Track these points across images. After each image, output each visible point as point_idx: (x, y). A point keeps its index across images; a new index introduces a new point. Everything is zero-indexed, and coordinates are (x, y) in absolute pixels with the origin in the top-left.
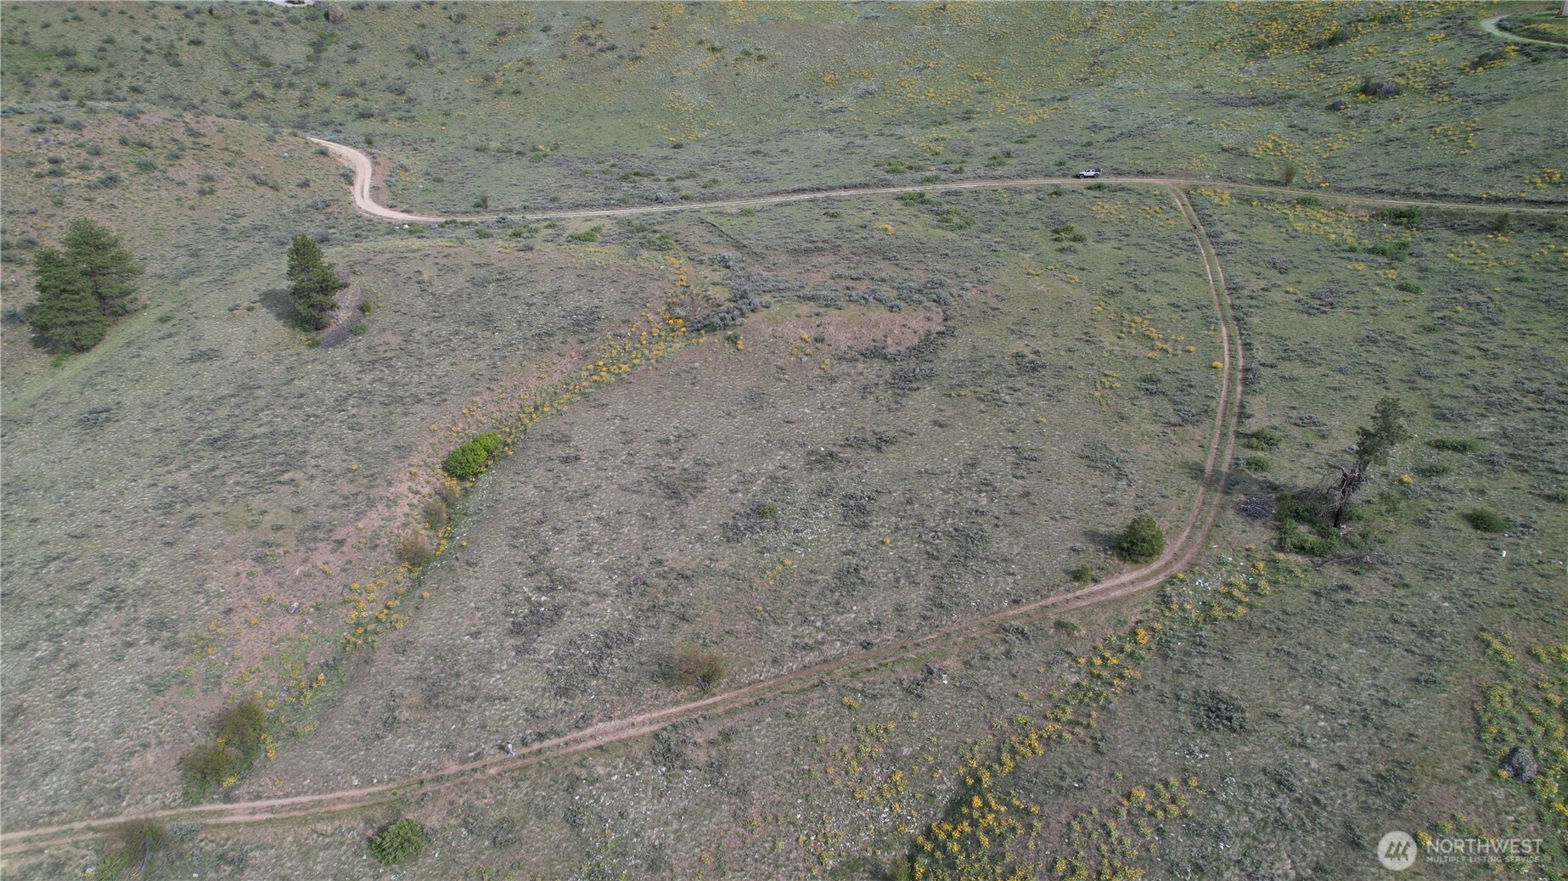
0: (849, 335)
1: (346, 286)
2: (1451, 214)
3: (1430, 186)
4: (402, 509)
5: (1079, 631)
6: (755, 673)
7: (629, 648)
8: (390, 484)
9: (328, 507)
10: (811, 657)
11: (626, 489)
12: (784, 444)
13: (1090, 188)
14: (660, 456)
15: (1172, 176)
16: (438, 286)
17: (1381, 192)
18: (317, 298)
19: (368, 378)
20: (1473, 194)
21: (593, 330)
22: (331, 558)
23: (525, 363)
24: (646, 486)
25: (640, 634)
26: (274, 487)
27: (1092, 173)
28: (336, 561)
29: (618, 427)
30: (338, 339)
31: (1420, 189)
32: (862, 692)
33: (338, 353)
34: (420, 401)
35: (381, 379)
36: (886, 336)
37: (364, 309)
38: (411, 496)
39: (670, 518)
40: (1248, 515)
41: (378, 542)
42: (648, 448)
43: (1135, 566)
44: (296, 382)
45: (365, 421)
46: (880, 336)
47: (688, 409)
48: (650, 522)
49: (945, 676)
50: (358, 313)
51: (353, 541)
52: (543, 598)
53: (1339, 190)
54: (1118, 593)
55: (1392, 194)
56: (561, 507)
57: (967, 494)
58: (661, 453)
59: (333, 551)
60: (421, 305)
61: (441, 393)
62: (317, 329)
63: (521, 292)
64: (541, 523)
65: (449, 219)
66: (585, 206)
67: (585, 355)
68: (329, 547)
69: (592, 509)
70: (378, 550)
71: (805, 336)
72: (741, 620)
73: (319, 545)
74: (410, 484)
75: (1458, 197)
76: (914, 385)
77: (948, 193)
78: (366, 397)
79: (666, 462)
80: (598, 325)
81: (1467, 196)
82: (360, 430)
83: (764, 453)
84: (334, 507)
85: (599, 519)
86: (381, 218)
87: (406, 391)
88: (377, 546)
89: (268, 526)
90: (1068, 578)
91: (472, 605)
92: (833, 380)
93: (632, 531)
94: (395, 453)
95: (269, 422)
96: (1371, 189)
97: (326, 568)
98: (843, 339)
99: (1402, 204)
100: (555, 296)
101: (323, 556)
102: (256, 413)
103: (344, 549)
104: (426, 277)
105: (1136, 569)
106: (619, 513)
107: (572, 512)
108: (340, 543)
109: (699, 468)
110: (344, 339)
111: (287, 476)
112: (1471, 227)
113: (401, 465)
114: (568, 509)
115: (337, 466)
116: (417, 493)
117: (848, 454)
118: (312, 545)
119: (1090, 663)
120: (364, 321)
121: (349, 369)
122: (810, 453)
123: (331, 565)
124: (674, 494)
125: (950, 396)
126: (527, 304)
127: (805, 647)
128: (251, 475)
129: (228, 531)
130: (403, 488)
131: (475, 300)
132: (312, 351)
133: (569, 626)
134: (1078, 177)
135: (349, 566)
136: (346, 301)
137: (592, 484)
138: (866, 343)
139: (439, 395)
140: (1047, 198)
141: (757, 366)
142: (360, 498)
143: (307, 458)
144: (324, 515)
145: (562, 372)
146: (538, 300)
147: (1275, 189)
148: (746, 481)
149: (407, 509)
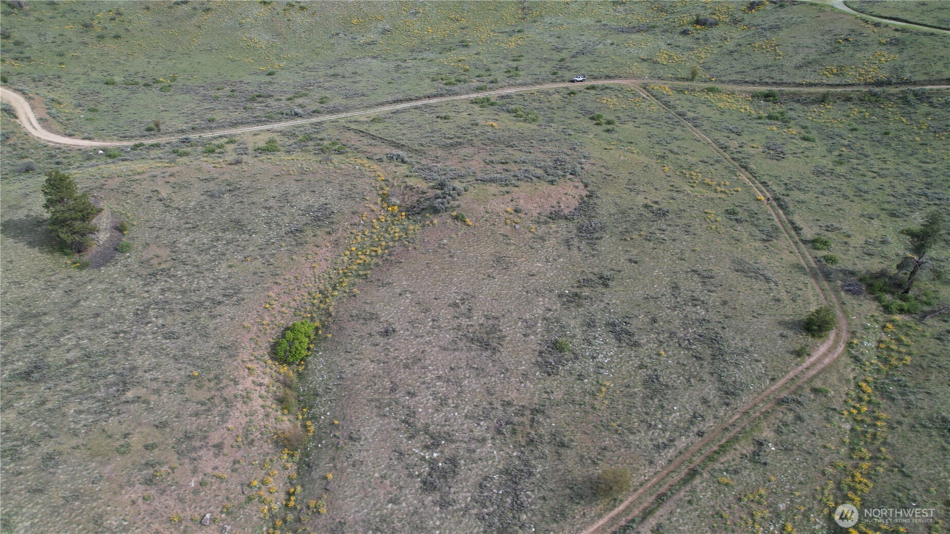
0: (535, 205)
1: (100, 210)
2: (794, 94)
3: (772, 78)
4: (257, 403)
5: (830, 392)
6: (641, 475)
7: (533, 479)
8: (236, 383)
9: (191, 415)
10: (671, 452)
11: (445, 349)
12: (538, 293)
13: (588, 89)
14: (458, 318)
15: (626, 78)
16: (178, 201)
17: (746, 82)
18: (78, 225)
19: (156, 289)
20: (797, 82)
21: (333, 223)
22: (217, 462)
23: (294, 257)
24: (461, 344)
25: (535, 467)
26: (124, 408)
27: (581, 79)
28: (223, 465)
29: (412, 300)
30: (105, 259)
31: (767, 80)
32: (727, 471)
33: (112, 271)
34: (220, 303)
35: (170, 289)
36: (559, 203)
37: (120, 229)
38: (258, 388)
39: (494, 366)
40: (853, 294)
41: (251, 437)
42: (446, 314)
43: (822, 339)
44: (82, 303)
45: (176, 329)
46: (555, 204)
47: (458, 277)
48: (480, 372)
49: (770, 444)
50: (117, 233)
51: (229, 441)
52: (435, 455)
53: (723, 82)
54: (827, 361)
55: (753, 83)
56: (403, 374)
57: (688, 309)
58: (457, 315)
59: (216, 456)
60: (172, 219)
61: (235, 293)
62: (79, 252)
63: (255, 199)
64: (393, 390)
65: (137, 142)
66: (242, 123)
67: (336, 244)
68: (211, 453)
69: (430, 371)
70: (256, 444)
71: (509, 209)
72: (605, 437)
73: (201, 453)
74: (251, 378)
75: (790, 84)
76: (596, 235)
77: (502, 97)
78: (164, 306)
79: (464, 322)
80: (335, 218)
81: (794, 83)
82: (178, 338)
83: (529, 303)
84: (197, 415)
85: (439, 378)
86: (68, 146)
87: (200, 296)
88: (253, 441)
89: (140, 447)
90: (793, 356)
91: (377, 475)
92: (543, 239)
93: (471, 383)
94: (224, 354)
95: (77, 345)
96: (741, 81)
97: (216, 472)
98: (532, 209)
99: (764, 89)
100: (285, 198)
101: (208, 462)
102: (56, 339)
103: (225, 451)
104: (164, 194)
105: (824, 342)
106: (452, 369)
107: (415, 376)
108: (219, 446)
109: (491, 322)
110: (112, 257)
111: (130, 395)
112: (808, 100)
113: (235, 363)
114: (410, 374)
115: (178, 376)
116: (261, 385)
117: (586, 292)
118: (194, 455)
119: (850, 413)
120: (124, 240)
121: (133, 284)
122: (560, 296)
123: (221, 469)
124: (486, 346)
125: (625, 240)
126: (266, 208)
127: (665, 446)
128: (91, 401)
129: (101, 462)
130: (248, 383)
131: (218, 210)
132: (84, 272)
133: (470, 474)
134: (573, 81)
135: (237, 466)
136: (103, 222)
137: (418, 350)
138: (548, 209)
139: (233, 294)
140: (568, 96)
141: (488, 237)
142: (217, 401)
143: (140, 373)
144: (191, 424)
145: (327, 260)
146: (271, 203)
147: (686, 83)
148: (530, 326)
149: (260, 401)
